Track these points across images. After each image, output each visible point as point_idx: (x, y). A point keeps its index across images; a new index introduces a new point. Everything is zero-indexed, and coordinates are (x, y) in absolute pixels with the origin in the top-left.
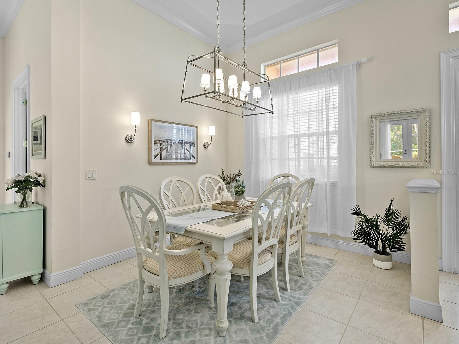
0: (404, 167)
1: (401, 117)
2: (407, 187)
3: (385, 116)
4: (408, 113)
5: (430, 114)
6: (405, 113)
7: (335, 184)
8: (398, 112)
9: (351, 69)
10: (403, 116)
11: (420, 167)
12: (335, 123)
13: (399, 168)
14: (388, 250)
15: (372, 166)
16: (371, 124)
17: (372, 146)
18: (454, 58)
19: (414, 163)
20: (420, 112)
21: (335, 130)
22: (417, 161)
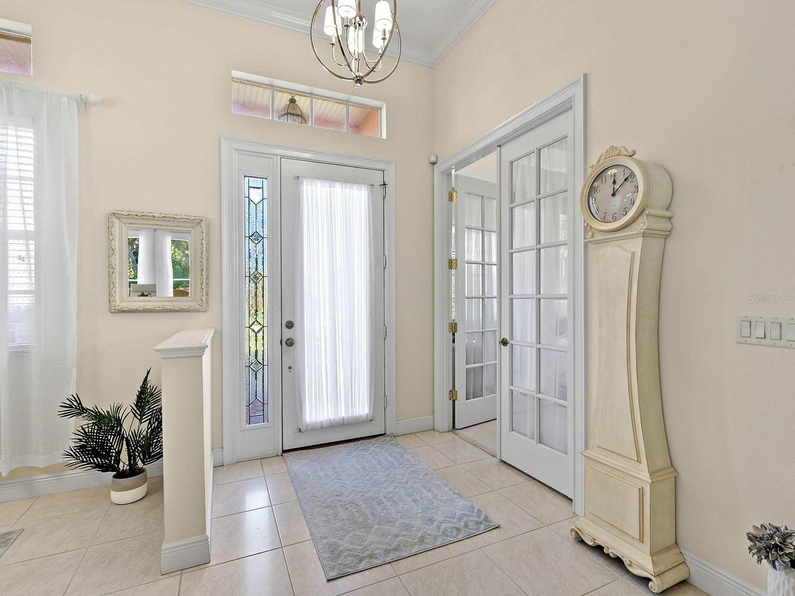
0: (170, 311)
1: (164, 225)
2: (157, 351)
3: (137, 217)
4: (176, 220)
5: (208, 227)
6: (172, 219)
7: (26, 352)
8: (160, 215)
9: (65, 104)
10: (166, 223)
11: (194, 311)
12: (24, 214)
13: (162, 312)
14: (140, 464)
15: (113, 311)
16: (110, 227)
17: (112, 272)
18: (239, 152)
19: (184, 304)
20: (193, 221)
21: (23, 229)
22: (190, 301)
